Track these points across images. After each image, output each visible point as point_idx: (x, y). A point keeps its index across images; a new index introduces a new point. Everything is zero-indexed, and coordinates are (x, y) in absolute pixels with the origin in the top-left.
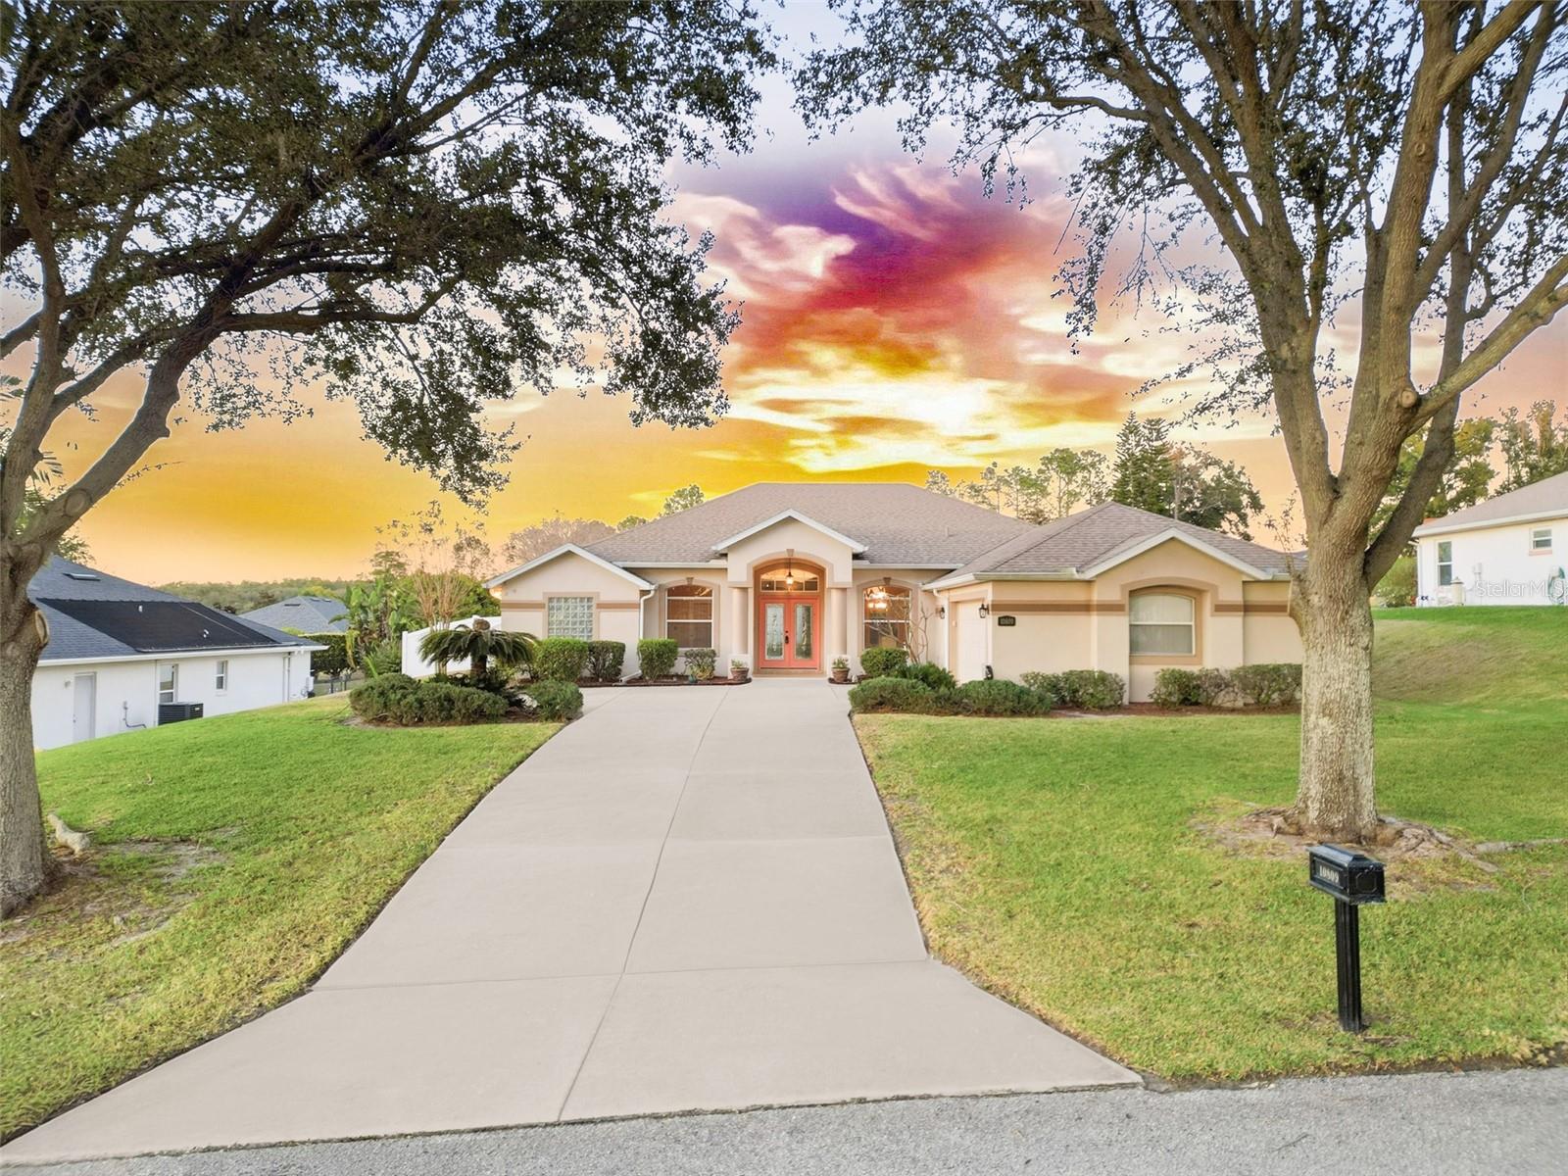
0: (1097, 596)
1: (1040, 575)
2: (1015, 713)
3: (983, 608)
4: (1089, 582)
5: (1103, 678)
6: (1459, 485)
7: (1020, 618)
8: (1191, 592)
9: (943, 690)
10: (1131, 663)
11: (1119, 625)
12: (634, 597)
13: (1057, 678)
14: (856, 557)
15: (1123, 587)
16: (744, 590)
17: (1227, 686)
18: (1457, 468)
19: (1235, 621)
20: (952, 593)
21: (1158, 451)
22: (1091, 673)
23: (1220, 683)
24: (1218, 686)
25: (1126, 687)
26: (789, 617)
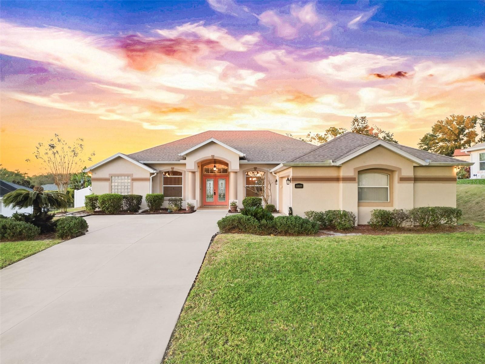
0: (342, 173)
1: (315, 164)
2: (299, 233)
3: (288, 180)
4: (339, 167)
5: (345, 214)
6: (465, 139)
7: (305, 184)
8: (388, 171)
9: (264, 221)
10: (359, 206)
11: (353, 187)
12: (148, 176)
13: (323, 214)
14: (241, 159)
15: (355, 169)
16: (194, 173)
17: (407, 218)
18: (465, 133)
19: (410, 185)
20: (281, 173)
21: (365, 128)
22: (339, 211)
23: (403, 216)
24: (403, 218)
25: (356, 219)
26: (216, 185)
